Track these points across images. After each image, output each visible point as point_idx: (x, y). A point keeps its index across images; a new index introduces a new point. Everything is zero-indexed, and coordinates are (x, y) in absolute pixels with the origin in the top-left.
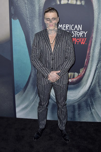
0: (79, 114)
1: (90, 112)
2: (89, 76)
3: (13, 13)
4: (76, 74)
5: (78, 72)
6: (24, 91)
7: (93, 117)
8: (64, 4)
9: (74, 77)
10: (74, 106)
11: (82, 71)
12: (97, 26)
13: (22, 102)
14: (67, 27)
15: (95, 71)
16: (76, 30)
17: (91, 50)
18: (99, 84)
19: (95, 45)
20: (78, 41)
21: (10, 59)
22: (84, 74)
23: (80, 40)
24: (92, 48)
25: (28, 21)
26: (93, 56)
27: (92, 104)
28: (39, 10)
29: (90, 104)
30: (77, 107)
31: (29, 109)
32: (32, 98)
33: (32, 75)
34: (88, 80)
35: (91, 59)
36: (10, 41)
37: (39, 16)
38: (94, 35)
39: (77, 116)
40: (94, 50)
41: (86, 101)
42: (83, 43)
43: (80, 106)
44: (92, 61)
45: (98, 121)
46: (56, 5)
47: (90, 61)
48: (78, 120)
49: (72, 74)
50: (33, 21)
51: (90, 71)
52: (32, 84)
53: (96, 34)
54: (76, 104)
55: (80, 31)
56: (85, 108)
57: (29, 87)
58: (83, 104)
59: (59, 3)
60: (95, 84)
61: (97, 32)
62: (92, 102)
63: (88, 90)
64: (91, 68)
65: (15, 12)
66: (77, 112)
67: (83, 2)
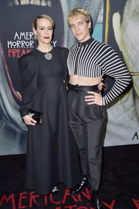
8: (25, 6)
12: (69, 33)
14: (31, 35)
38: (65, 45)
46: (14, 5)
59: (18, 3)
67: (49, 2)
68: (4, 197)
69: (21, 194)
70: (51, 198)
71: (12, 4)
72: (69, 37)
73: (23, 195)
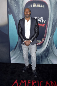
0: (41, 61)
1: (47, 60)
2: (46, 42)
3: (9, 11)
4: (40, 41)
5: (41, 40)
6: (15, 50)
7: (48, 62)
8: (34, 7)
9: (39, 43)
10: (39, 57)
11: (43, 39)
12: (50, 18)
13: (13, 55)
14: (36, 18)
15: (49, 39)
16: (40, 20)
17: (47, 29)
18: (51, 46)
19: (49, 27)
20: (41, 25)
21: (8, 34)
22: (44, 41)
23: (42, 24)
24: (48, 29)
25: (17, 15)
26: (48, 32)
27: (48, 56)
28: (22, 10)
29: (47, 55)
30: (40, 57)
31: (17, 58)
32: (18, 53)
33: (19, 42)
34: (46, 44)
35: (47, 34)
36: (7, 25)
37: (22, 13)
38: (49, 22)
39: (40, 62)
40: (49, 29)
41: (45, 54)
42: (43, 26)
43: (42, 57)
44: (48, 35)
45: (51, 64)
47: (47, 35)
48: (41, 63)
49: (38, 41)
50: (19, 15)
51: (47, 39)
52: (18, 46)
53: (50, 22)
54: (40, 56)
55: (42, 20)
56: (44, 58)
57: (17, 48)
58: (44, 55)
60: (49, 46)
61: (50, 20)
62: (48, 55)
63: (46, 49)
64: (47, 38)
65: (10, 11)
66: (40, 59)
67: (43, 6)
68: (22, 81)
69: (28, 81)
70: (40, 85)
71: (30, 7)
72: (50, 19)
73: (29, 82)
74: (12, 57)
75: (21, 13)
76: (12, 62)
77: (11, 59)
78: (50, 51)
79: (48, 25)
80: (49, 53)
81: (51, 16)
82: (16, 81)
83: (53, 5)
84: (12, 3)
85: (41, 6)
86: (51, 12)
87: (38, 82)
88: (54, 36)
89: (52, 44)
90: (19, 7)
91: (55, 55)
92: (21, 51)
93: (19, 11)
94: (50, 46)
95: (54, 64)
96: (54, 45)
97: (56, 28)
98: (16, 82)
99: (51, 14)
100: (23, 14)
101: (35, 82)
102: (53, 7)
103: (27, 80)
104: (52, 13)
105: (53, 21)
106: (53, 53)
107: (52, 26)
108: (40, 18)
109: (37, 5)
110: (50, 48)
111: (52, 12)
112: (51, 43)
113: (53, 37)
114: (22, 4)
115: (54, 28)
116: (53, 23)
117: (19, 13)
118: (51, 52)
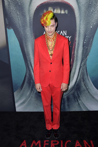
74: (18, 101)
75: (28, 25)
76: (18, 109)
77: (17, 105)
78: (82, 89)
79: (77, 44)
80: (81, 92)
81: (80, 28)
82: (25, 142)
83: (83, 9)
84: (12, 9)
85: (63, 12)
86: (80, 20)
87: (62, 142)
88: (87, 62)
89: (86, 77)
90: (23, 15)
91: (91, 95)
92: (32, 90)
93: (24, 21)
94: (82, 80)
95: (91, 110)
96: (89, 78)
97: (90, 49)
98: (24, 144)
99: (80, 24)
100: (32, 26)
101: (56, 143)
102: (83, 11)
103: (42, 139)
104: (82, 22)
105: (85, 36)
106: (87, 92)
107: (83, 46)
108: (62, 32)
109: (55, 10)
110: (82, 83)
111: (82, 20)
112: (83, 74)
113: (85, 64)
114: (29, 10)
115: (87, 49)
116: (84, 40)
117: (24, 26)
118: (84, 90)
